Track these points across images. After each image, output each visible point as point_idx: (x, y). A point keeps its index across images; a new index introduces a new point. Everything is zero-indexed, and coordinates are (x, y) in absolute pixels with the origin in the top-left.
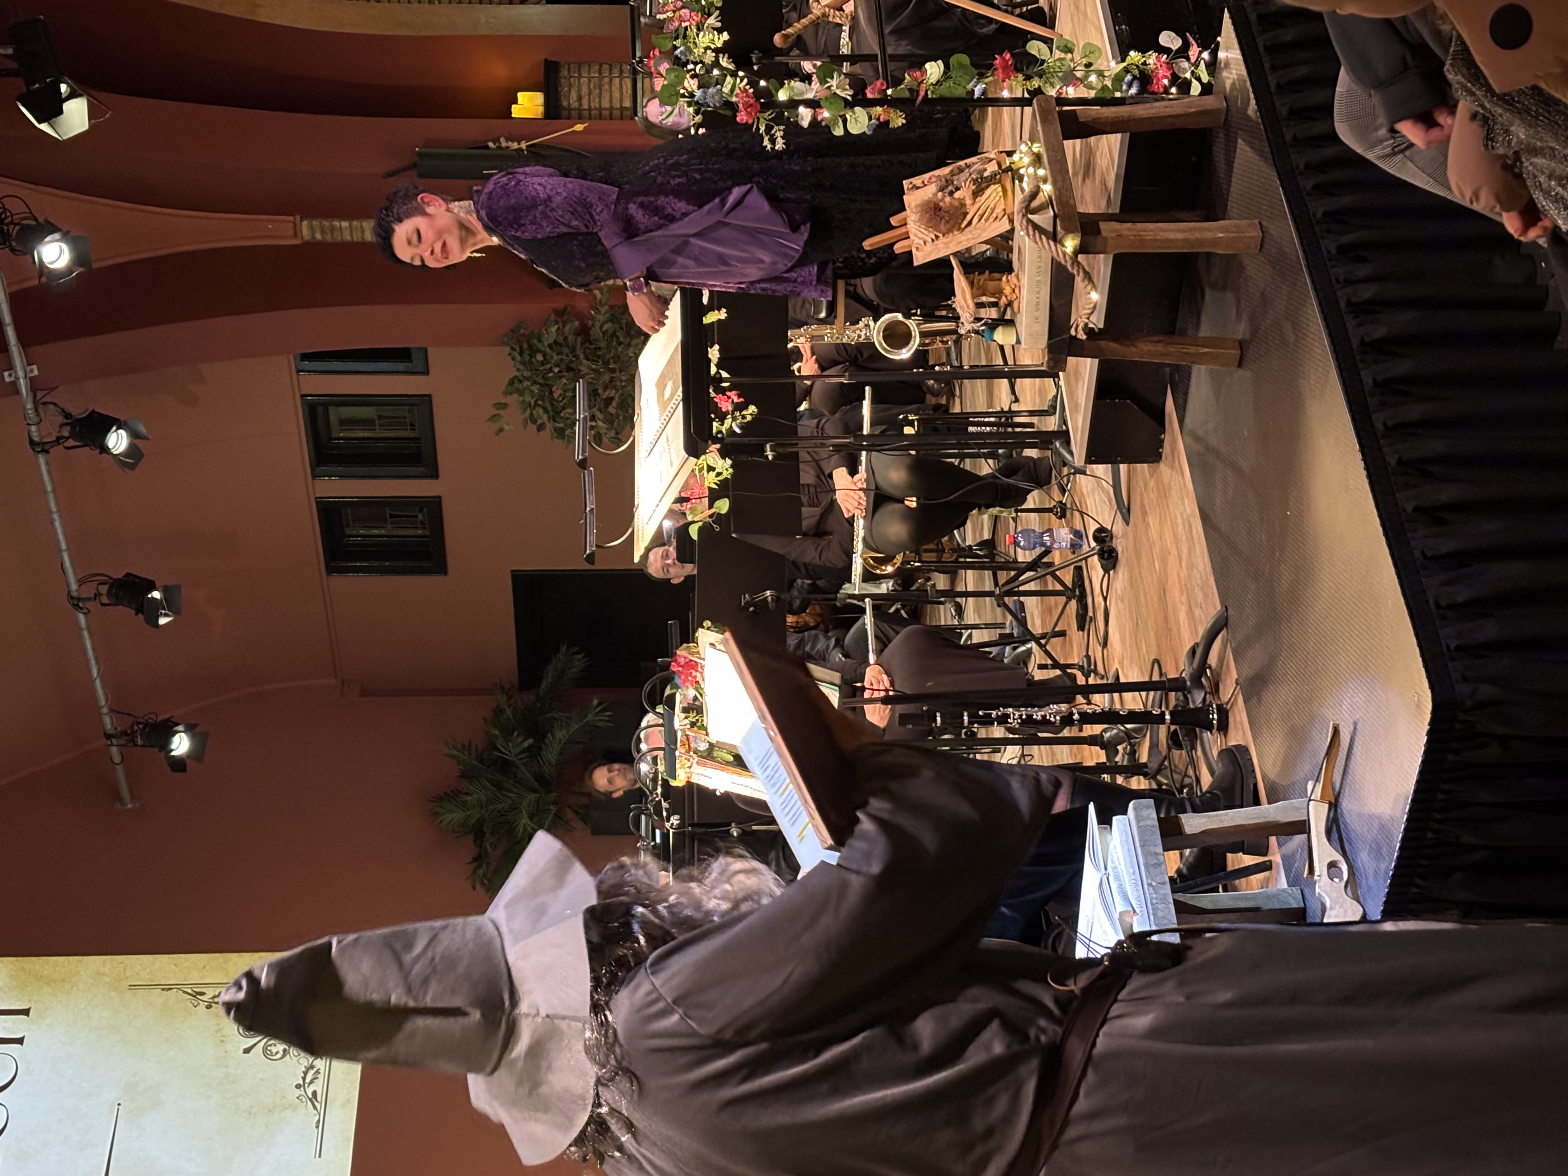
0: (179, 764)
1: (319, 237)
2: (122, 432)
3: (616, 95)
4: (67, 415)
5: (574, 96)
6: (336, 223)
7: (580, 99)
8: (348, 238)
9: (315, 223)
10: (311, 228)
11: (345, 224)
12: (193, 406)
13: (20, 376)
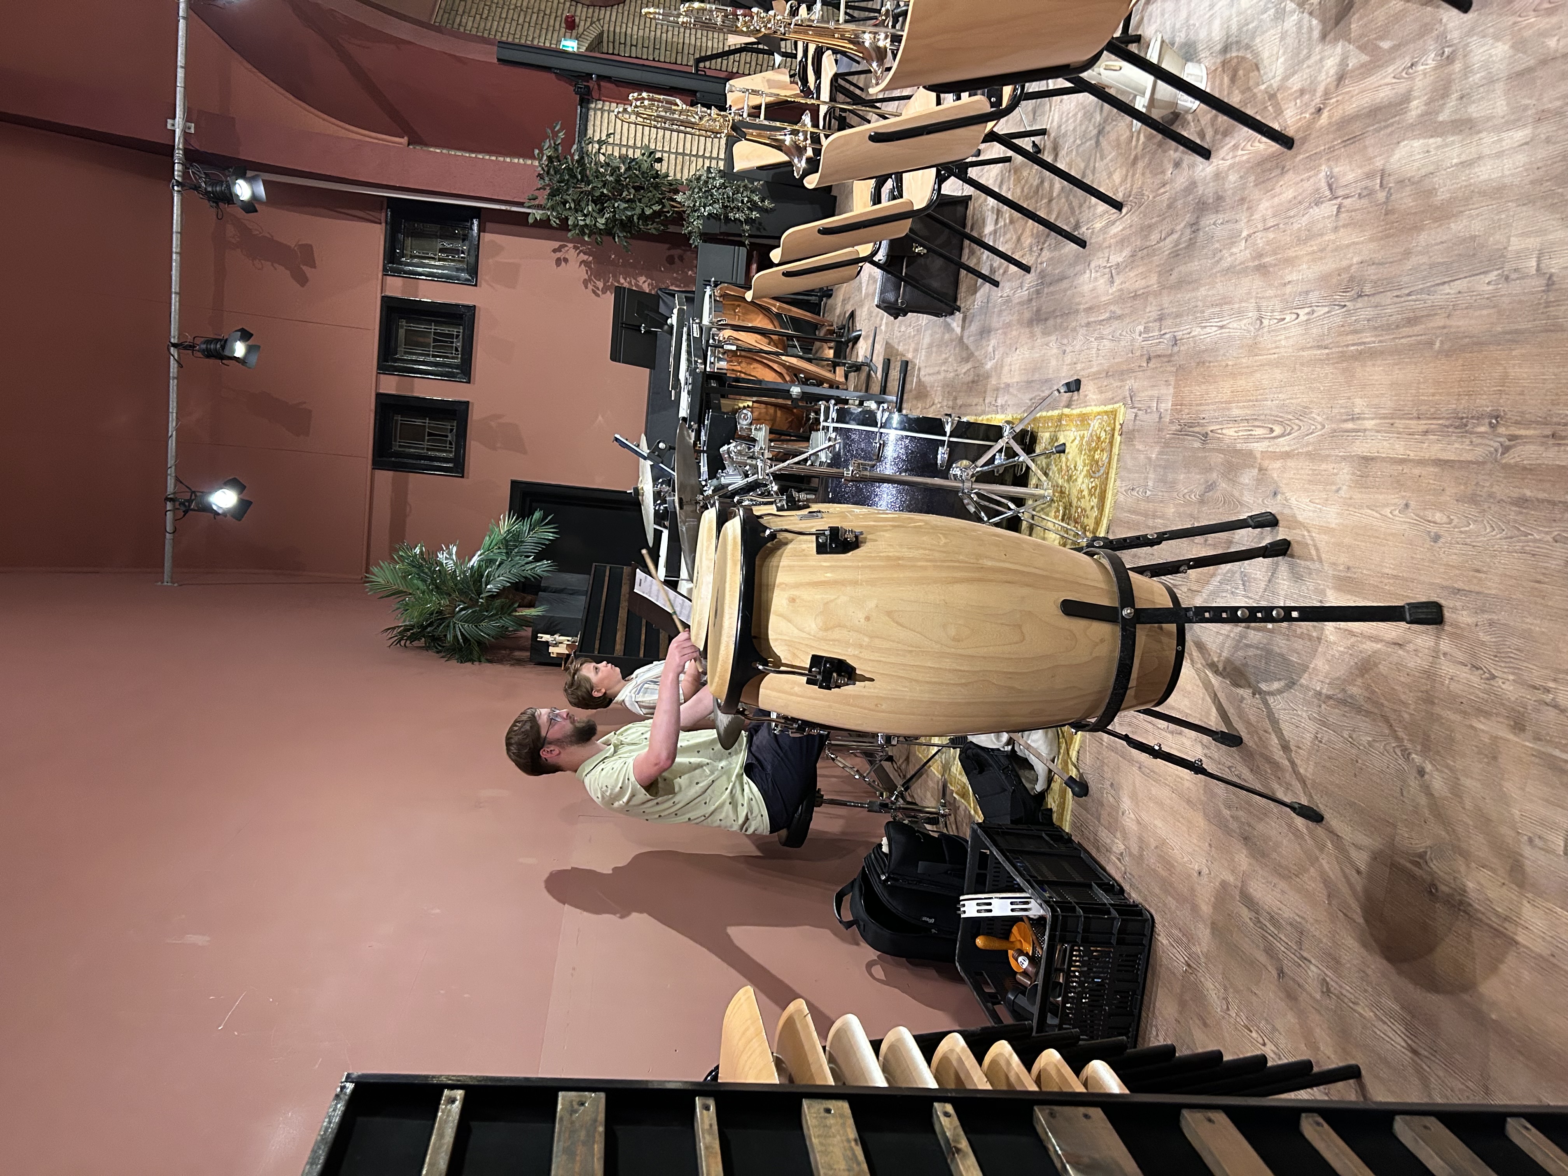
12: (303, 285)
13: (178, 125)
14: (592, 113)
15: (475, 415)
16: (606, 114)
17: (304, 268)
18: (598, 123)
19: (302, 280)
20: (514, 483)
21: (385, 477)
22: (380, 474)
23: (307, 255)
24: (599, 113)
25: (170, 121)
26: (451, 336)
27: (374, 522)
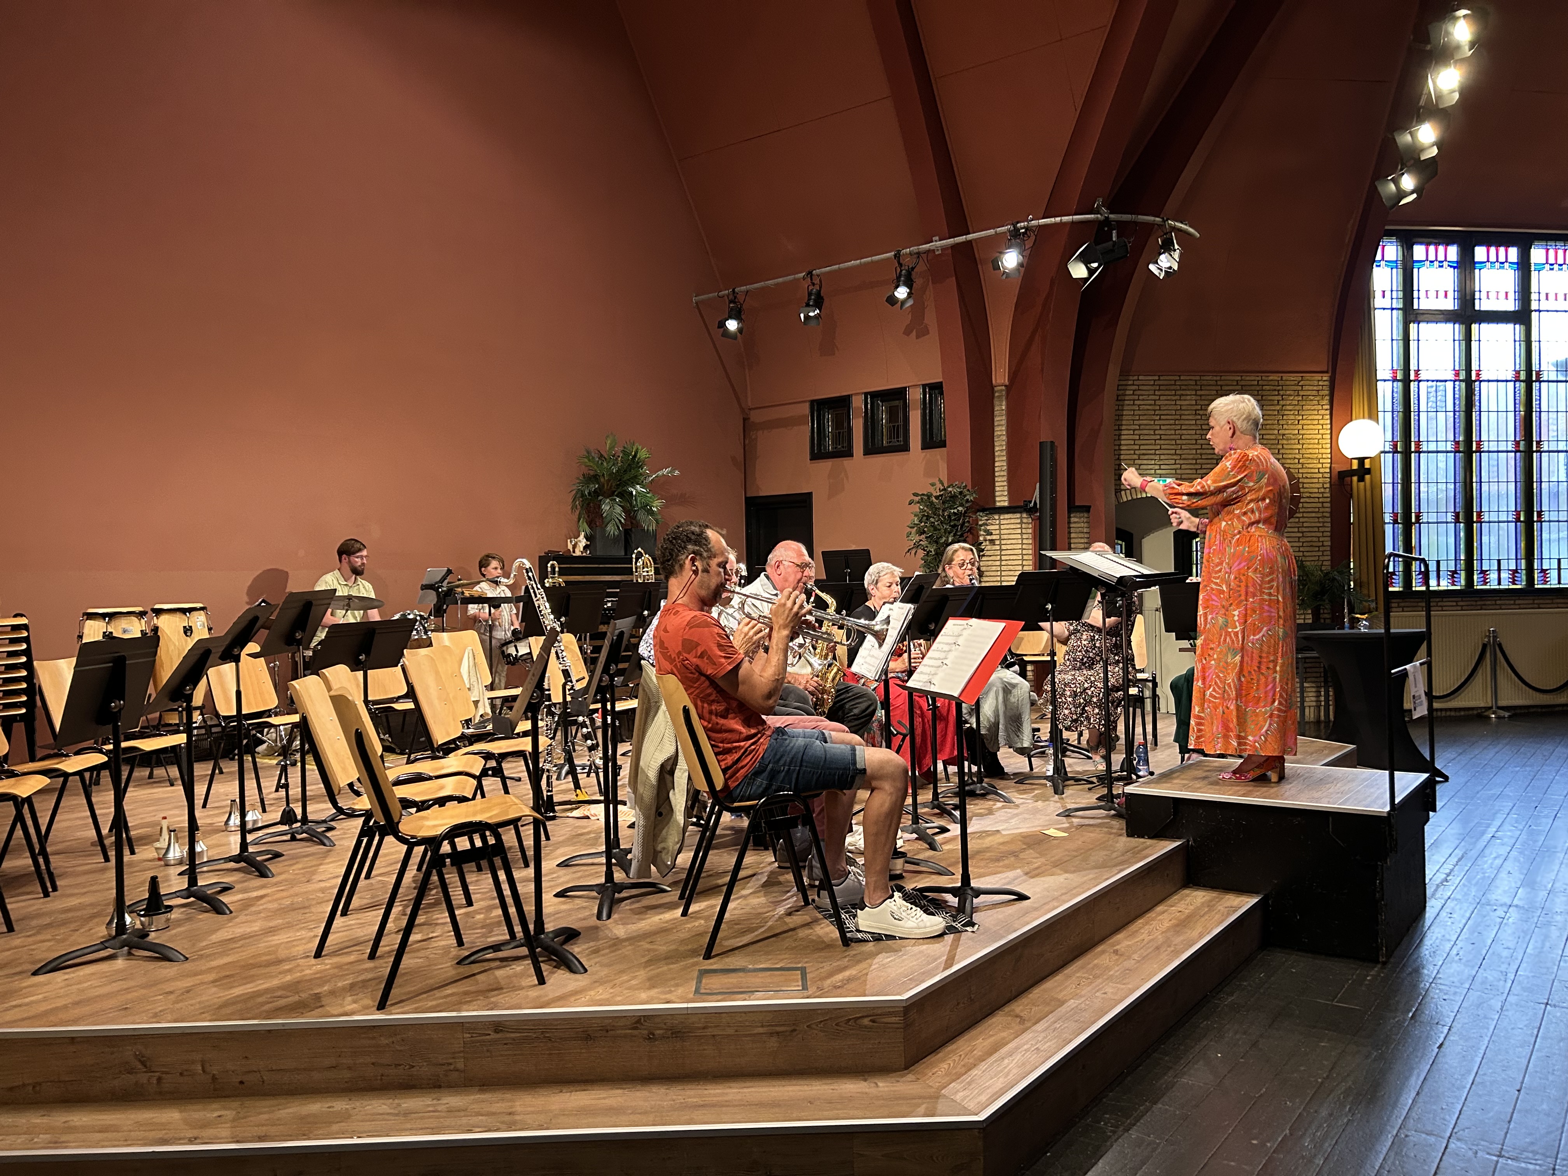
0: (722, 325)
1: (997, 394)
2: (905, 295)
3: (1076, 541)
4: (913, 269)
5: (1076, 520)
6: (1004, 403)
7: (1075, 522)
8: (996, 409)
9: (1004, 393)
10: (1002, 390)
11: (1004, 407)
12: (904, 333)
13: (937, 244)
14: (1018, 515)
15: (846, 462)
16: (1019, 526)
17: (914, 333)
18: (1012, 521)
19: (907, 332)
20: (810, 494)
21: (806, 409)
22: (807, 405)
23: (923, 332)
24: (1019, 521)
25: (937, 238)
26: (898, 437)
27: (778, 408)
